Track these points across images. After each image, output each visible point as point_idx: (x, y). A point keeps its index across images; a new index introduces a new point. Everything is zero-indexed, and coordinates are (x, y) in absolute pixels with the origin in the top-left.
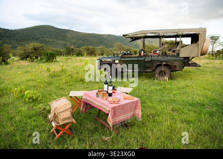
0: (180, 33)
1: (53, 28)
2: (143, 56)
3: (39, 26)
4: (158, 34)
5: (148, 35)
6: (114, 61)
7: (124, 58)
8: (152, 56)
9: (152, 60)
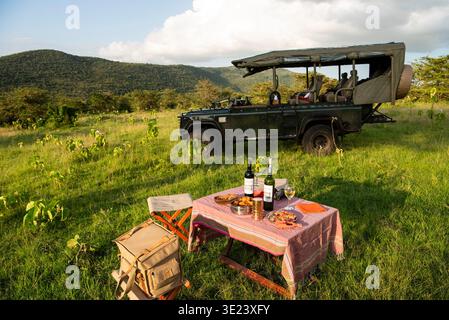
0: (353, 55)
1: (63, 54)
2: (277, 106)
3: (32, 52)
4: (308, 59)
5: (286, 60)
6: (217, 118)
7: (238, 111)
8: (296, 105)
9: (297, 113)
